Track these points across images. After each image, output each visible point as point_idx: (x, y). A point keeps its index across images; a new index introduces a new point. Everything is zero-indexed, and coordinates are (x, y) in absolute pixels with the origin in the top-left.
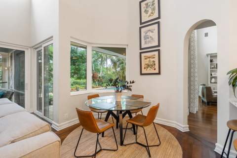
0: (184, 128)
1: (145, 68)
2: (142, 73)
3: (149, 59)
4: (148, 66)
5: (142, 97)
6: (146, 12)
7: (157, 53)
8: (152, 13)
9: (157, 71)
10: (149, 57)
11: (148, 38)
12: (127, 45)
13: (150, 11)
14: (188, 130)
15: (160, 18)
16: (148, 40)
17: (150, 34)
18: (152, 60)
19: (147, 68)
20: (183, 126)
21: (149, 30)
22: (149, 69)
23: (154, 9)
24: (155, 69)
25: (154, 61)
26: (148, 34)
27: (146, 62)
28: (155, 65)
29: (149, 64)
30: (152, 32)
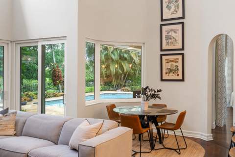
0: (208, 136)
1: (166, 73)
2: (163, 79)
3: (171, 63)
4: (170, 71)
5: (165, 106)
6: (169, 7)
7: (180, 57)
8: (175, 10)
9: (180, 77)
10: (172, 61)
11: (171, 39)
12: (144, 43)
13: (173, 8)
14: (212, 139)
15: (184, 18)
16: (170, 41)
17: (173, 34)
18: (175, 64)
19: (169, 73)
20: (207, 135)
21: (172, 30)
22: (171, 74)
23: (177, 7)
24: (178, 75)
25: (177, 66)
26: (170, 34)
27: (168, 66)
28: (178, 70)
29: (172, 68)
30: (175, 32)
